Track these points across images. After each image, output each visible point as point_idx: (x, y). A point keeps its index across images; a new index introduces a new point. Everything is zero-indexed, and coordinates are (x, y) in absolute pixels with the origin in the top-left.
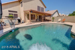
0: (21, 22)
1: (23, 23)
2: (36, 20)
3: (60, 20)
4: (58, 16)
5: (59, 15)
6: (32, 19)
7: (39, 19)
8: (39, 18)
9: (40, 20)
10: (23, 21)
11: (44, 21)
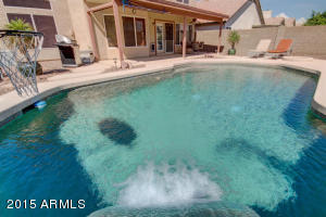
0: (78, 61)
1: (85, 63)
2: (153, 47)
3: (264, 45)
4: (258, 23)
5: (262, 20)
6: (129, 42)
7: (164, 43)
8: (163, 35)
9: (169, 49)
10: (88, 56)
11: (188, 54)
